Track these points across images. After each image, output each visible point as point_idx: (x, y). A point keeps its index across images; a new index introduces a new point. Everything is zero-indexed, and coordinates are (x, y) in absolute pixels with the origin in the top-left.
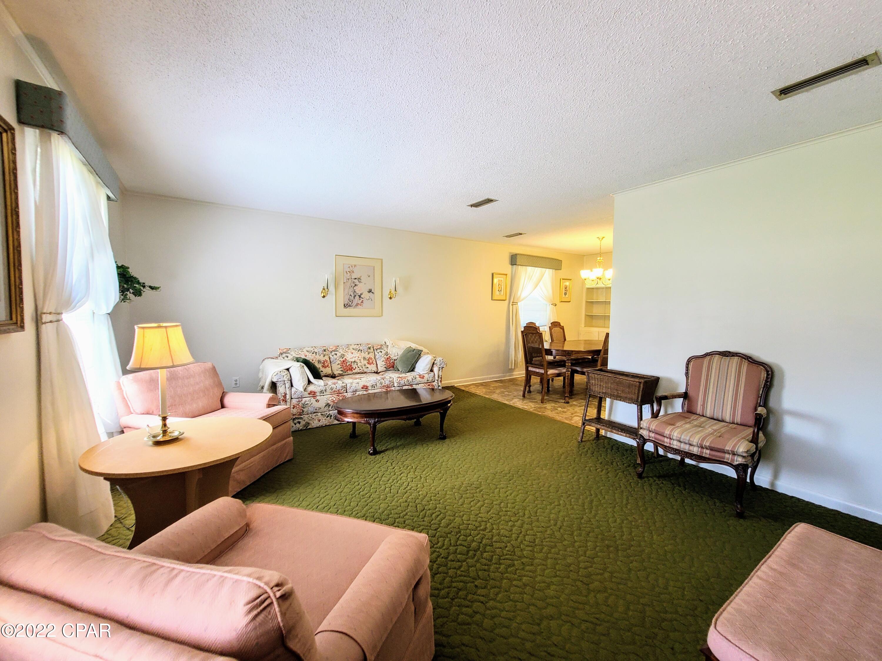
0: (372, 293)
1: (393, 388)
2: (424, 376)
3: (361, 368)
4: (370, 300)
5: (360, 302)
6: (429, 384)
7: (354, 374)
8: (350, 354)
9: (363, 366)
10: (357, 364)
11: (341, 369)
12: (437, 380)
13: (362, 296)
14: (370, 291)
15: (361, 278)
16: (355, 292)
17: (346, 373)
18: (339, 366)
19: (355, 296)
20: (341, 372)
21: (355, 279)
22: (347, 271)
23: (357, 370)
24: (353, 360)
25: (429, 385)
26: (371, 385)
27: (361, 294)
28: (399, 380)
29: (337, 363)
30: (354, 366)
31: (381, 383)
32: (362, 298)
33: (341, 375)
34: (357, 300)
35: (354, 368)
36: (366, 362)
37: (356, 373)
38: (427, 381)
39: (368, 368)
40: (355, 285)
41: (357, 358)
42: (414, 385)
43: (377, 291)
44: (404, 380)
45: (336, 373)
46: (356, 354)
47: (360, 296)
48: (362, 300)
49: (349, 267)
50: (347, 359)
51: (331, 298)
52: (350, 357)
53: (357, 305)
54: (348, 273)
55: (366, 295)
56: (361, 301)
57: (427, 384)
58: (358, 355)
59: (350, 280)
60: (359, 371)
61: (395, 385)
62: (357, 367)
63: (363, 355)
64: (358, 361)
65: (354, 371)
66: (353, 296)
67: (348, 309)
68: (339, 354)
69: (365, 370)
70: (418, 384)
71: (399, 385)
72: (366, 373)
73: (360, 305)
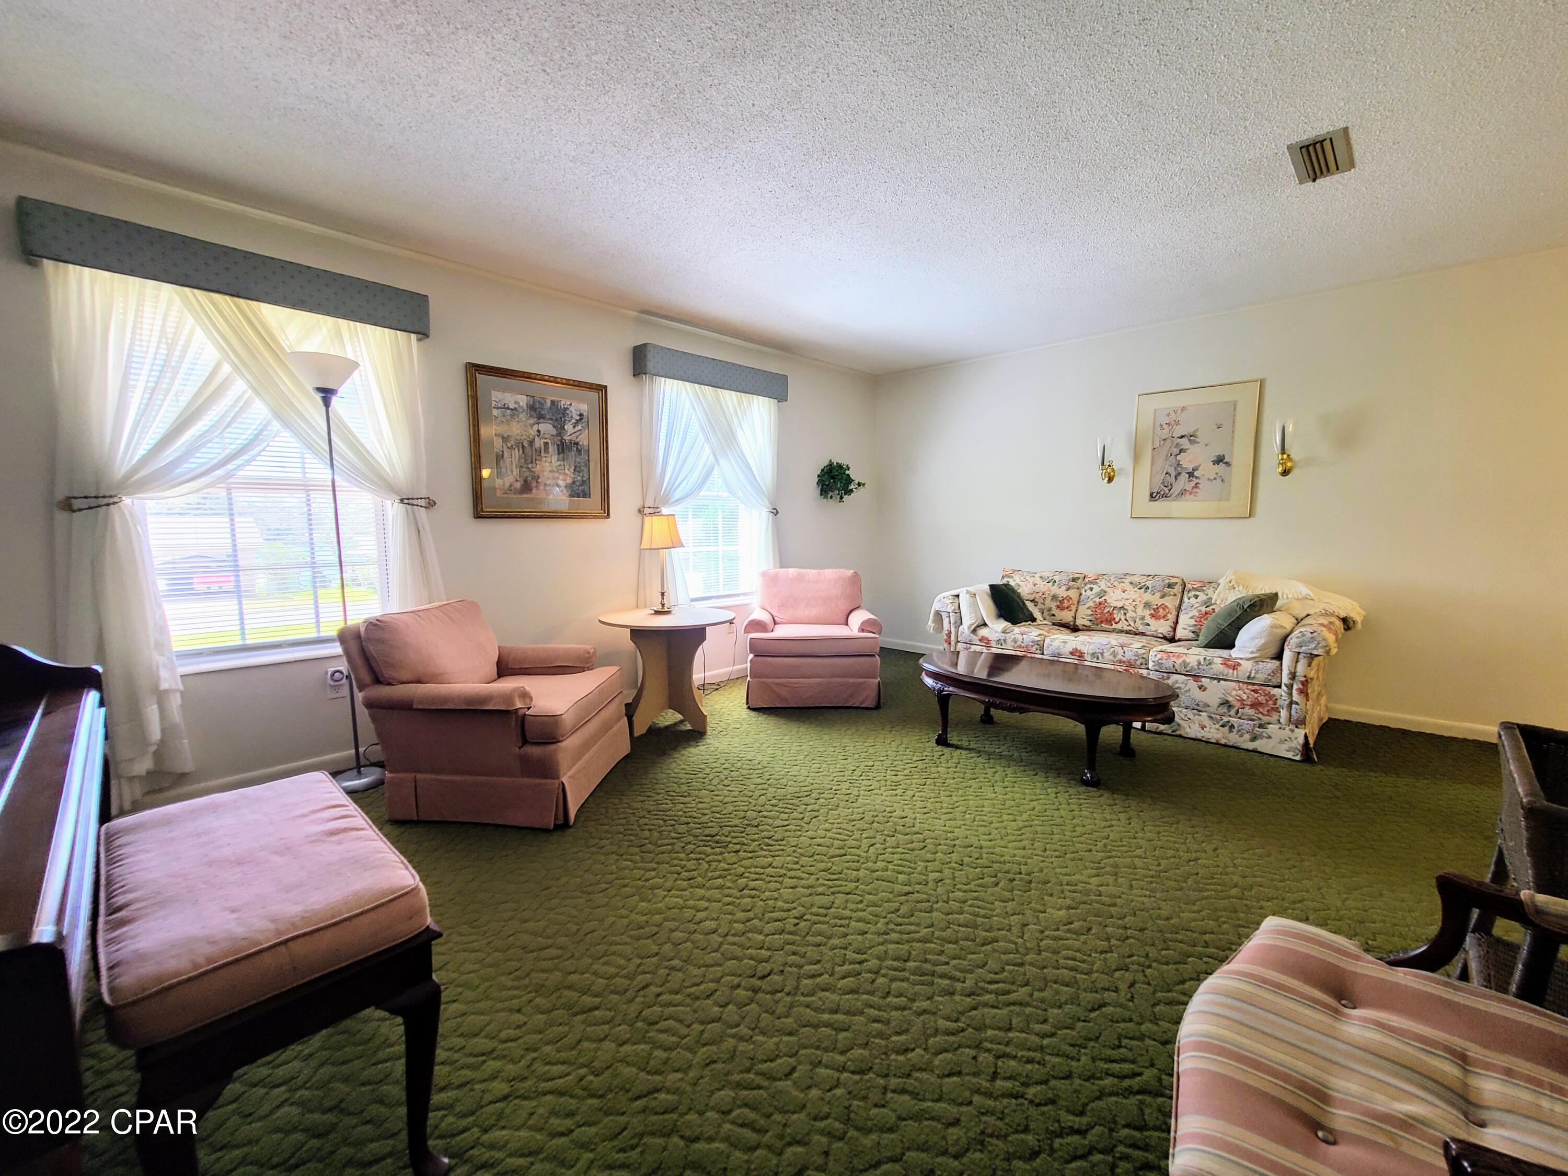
0: (1226, 463)
1: (1144, 672)
2: (1239, 664)
3: (1132, 624)
4: (1219, 480)
5: (1189, 486)
6: (1256, 687)
7: (1114, 631)
8: (1119, 592)
9: (1137, 620)
10: (1125, 614)
11: (1090, 618)
12: (1290, 687)
13: (1196, 473)
14: (1219, 460)
15: (1198, 433)
16: (1178, 465)
17: (1098, 627)
18: (1089, 612)
19: (1179, 474)
20: (1088, 623)
21: (1182, 437)
22: (1164, 424)
23: (1122, 625)
24: (1120, 604)
25: (1255, 691)
26: (1091, 652)
27: (1194, 470)
28: (1159, 656)
29: (1087, 605)
30: (1117, 616)
31: (1114, 654)
32: (1197, 478)
33: (1087, 629)
34: (1182, 482)
35: (1117, 620)
36: (1147, 613)
37: (1121, 631)
38: (1249, 677)
39: (1148, 625)
40: (1181, 451)
41: (1130, 601)
42: (1203, 680)
43: (1241, 457)
44: (1174, 659)
45: (1079, 622)
46: (1134, 594)
47: (1191, 474)
48: (1195, 481)
49: (1169, 415)
50: (1108, 601)
51: (1123, 483)
52: (1114, 598)
53: (1182, 493)
54: (1165, 426)
55: (1207, 470)
56: (1193, 484)
57: (1250, 687)
58: (1134, 596)
59: (1169, 442)
60: (1126, 628)
61: (1151, 665)
62: (1123, 618)
63: (1147, 597)
64: (1130, 608)
65: (1115, 626)
66: (1173, 474)
67: (1161, 506)
68: (1096, 589)
69: (1142, 628)
70: (1219, 680)
71: (1157, 668)
72: (1143, 634)
73: (1191, 493)
